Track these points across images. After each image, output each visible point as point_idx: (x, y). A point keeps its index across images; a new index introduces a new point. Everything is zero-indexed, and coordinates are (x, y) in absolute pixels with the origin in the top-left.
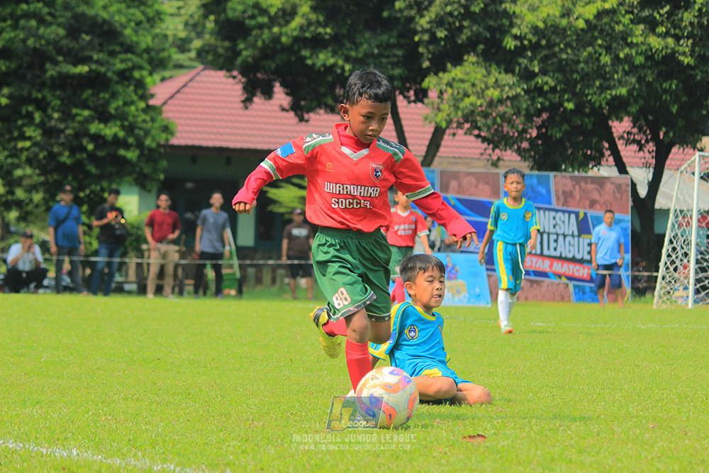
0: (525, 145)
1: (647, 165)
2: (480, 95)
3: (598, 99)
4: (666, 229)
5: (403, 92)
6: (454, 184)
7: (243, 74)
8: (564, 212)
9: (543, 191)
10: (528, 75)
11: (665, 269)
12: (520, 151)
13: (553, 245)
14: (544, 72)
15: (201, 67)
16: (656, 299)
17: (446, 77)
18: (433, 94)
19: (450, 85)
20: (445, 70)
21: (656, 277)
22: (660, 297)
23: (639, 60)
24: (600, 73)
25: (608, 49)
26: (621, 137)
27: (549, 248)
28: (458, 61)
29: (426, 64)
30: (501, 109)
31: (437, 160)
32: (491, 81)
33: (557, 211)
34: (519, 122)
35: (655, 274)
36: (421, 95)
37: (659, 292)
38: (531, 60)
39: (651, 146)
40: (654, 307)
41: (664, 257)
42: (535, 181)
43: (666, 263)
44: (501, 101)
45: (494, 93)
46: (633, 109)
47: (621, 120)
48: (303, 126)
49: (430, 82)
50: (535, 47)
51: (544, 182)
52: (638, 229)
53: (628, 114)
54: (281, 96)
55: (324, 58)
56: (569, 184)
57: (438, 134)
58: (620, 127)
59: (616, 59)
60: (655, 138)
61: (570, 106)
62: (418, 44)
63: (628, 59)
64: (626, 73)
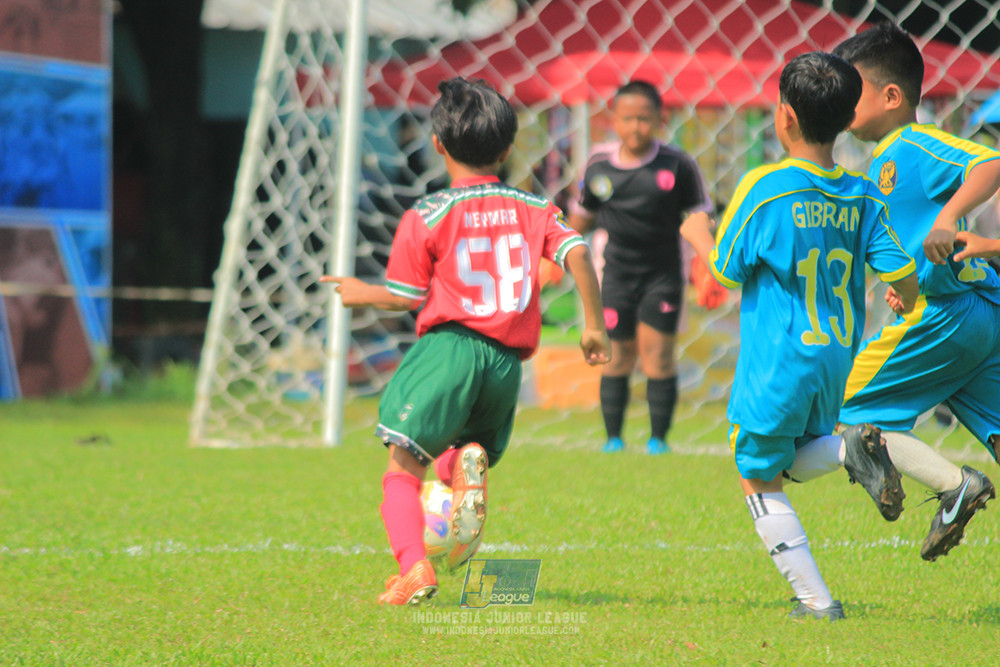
4: (247, 102)
11: (236, 297)
16: (201, 406)
21: (205, 309)
22: (216, 402)
35: (200, 295)
37: (213, 385)
40: (195, 433)
41: (233, 252)
43: (241, 275)
52: (139, 93)
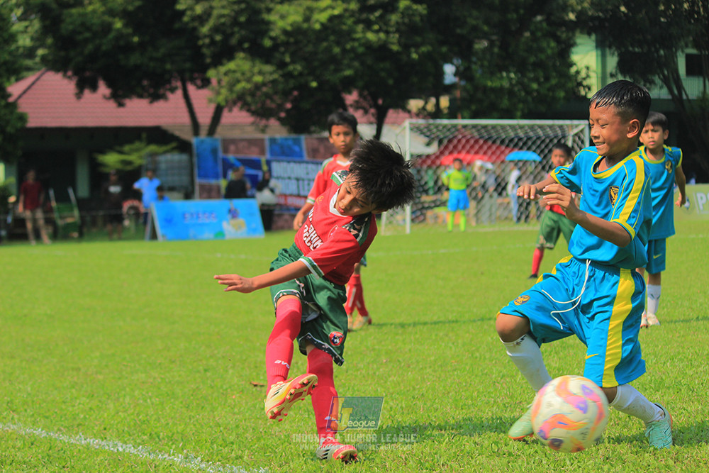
0: (283, 115)
1: (371, 123)
2: (249, 80)
3: (334, 78)
5: (193, 80)
6: (232, 148)
7: (75, 73)
8: (313, 163)
9: (296, 148)
10: (281, 65)
12: (280, 119)
13: (306, 187)
14: (293, 62)
15: (44, 69)
17: (223, 69)
18: (214, 81)
19: (226, 74)
20: (221, 64)
23: (361, 50)
24: (334, 60)
25: (338, 43)
26: (351, 106)
27: (304, 189)
28: (231, 57)
29: (208, 60)
30: (265, 89)
31: (219, 129)
32: (256, 70)
33: (307, 162)
34: (278, 99)
36: (206, 83)
38: (283, 53)
39: (373, 111)
40: (382, 233)
42: (290, 143)
44: (264, 84)
45: (258, 79)
46: (360, 84)
47: (350, 93)
48: (121, 110)
49: (211, 73)
50: (286, 44)
51: (297, 142)
53: (356, 87)
54: (103, 89)
55: (135, 59)
56: (315, 143)
57: (218, 112)
58: (351, 98)
59: (344, 51)
60: (376, 106)
61: (314, 84)
62: (200, 47)
63: (353, 50)
64: (352, 60)
